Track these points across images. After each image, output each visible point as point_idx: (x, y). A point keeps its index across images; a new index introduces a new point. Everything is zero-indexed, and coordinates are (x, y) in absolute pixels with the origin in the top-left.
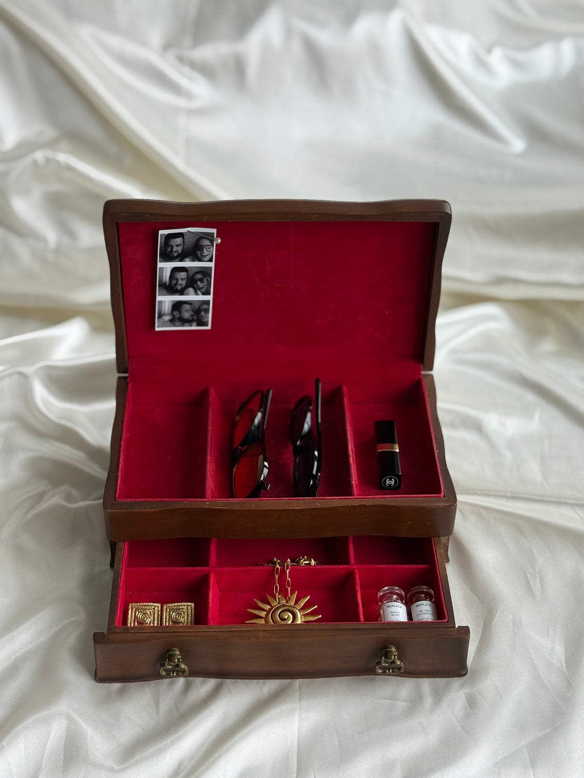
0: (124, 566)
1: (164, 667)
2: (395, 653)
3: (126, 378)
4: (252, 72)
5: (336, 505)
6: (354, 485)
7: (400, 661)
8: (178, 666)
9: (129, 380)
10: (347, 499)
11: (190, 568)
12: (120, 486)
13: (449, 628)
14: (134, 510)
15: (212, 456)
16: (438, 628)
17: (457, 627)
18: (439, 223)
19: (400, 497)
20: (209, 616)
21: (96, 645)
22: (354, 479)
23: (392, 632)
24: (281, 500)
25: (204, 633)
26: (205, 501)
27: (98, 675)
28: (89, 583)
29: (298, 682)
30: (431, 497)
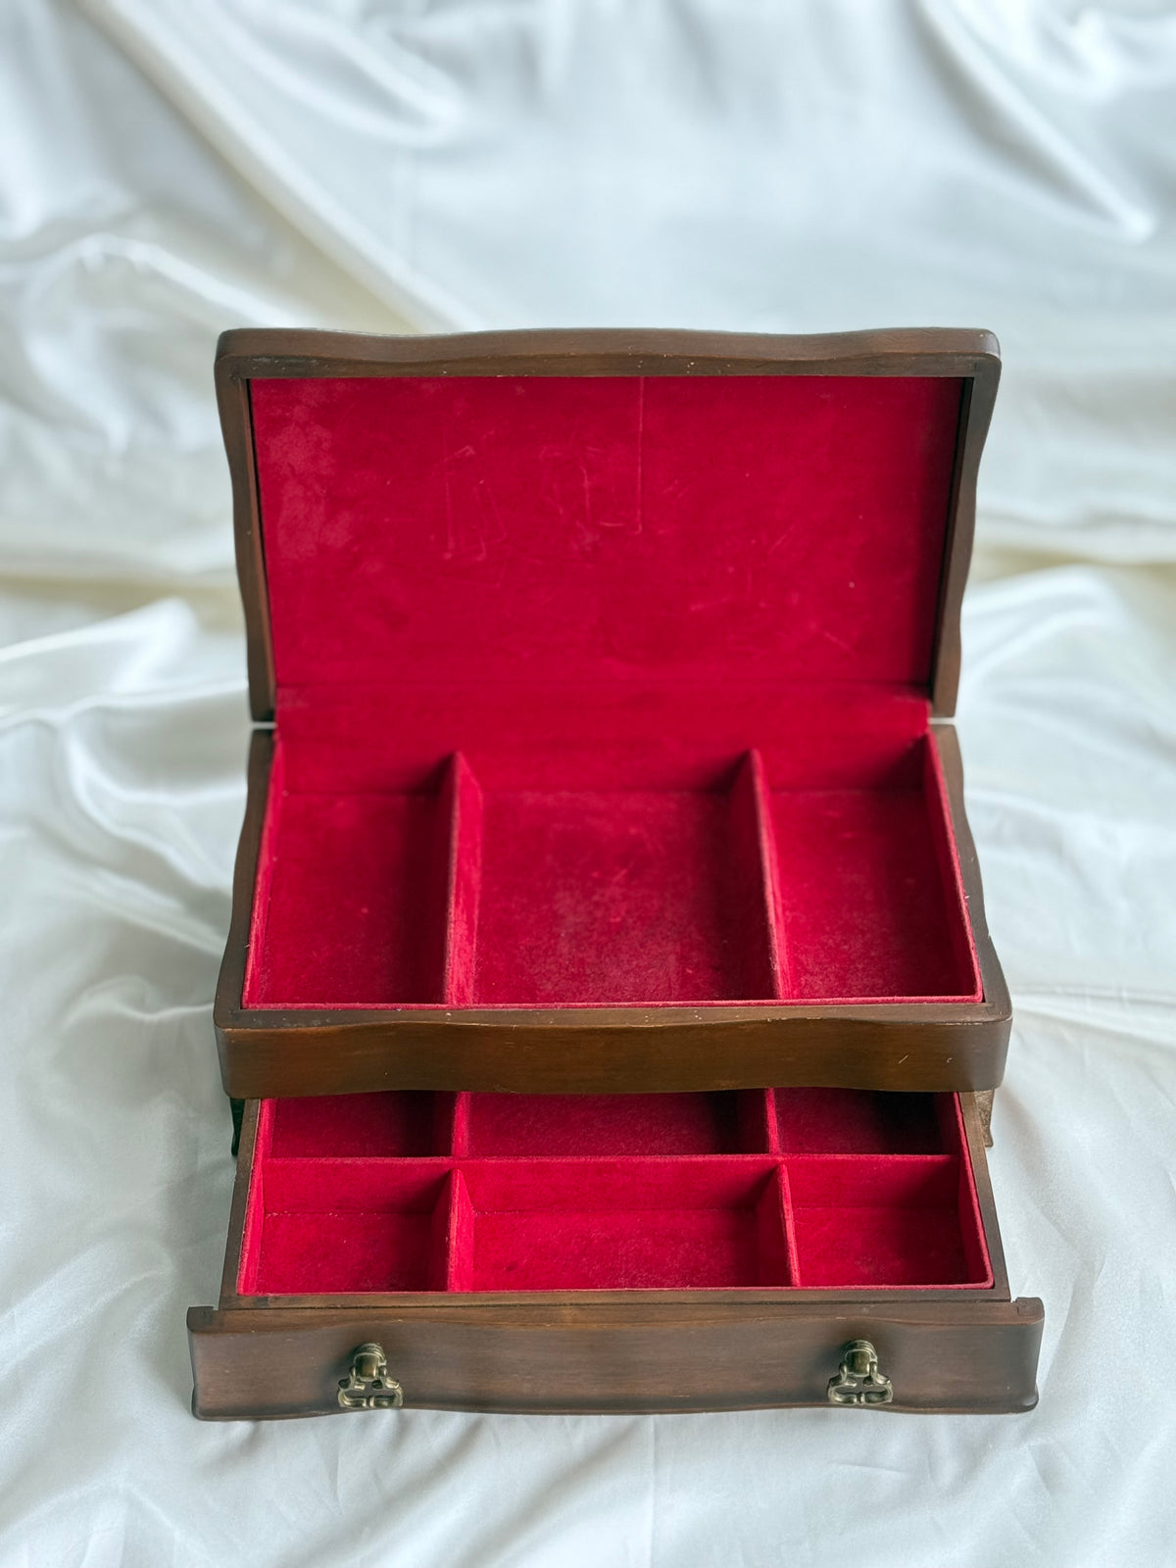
0: (260, 1157)
1: (346, 1386)
2: (873, 1357)
3: (270, 732)
4: (555, 64)
5: (738, 1018)
6: (779, 974)
7: (883, 1378)
8: (378, 1384)
9: (276, 736)
10: (763, 1004)
11: (408, 1160)
12: (253, 975)
13: (996, 1301)
14: (283, 1030)
15: (460, 907)
16: (970, 1301)
17: (1013, 1299)
18: (973, 378)
19: (883, 1002)
20: (450, 1270)
21: (195, 1335)
22: (777, 959)
23: (865, 1310)
24: (614, 1006)
25: (437, 1310)
26: (444, 1009)
27: (199, 1403)
28: (185, 1190)
29: (651, 1421)
30: (954, 1001)
